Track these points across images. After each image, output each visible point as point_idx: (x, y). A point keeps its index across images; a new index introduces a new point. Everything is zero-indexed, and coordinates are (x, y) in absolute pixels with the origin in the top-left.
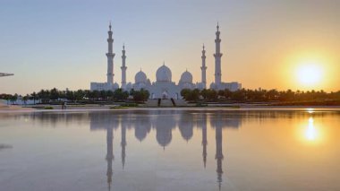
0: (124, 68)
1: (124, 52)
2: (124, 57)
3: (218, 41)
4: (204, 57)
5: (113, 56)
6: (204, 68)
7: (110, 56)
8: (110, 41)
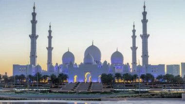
0: (50, 49)
1: (50, 32)
2: (50, 37)
3: (145, 21)
4: (134, 37)
5: (37, 37)
6: (134, 48)
7: (34, 37)
8: (34, 22)
